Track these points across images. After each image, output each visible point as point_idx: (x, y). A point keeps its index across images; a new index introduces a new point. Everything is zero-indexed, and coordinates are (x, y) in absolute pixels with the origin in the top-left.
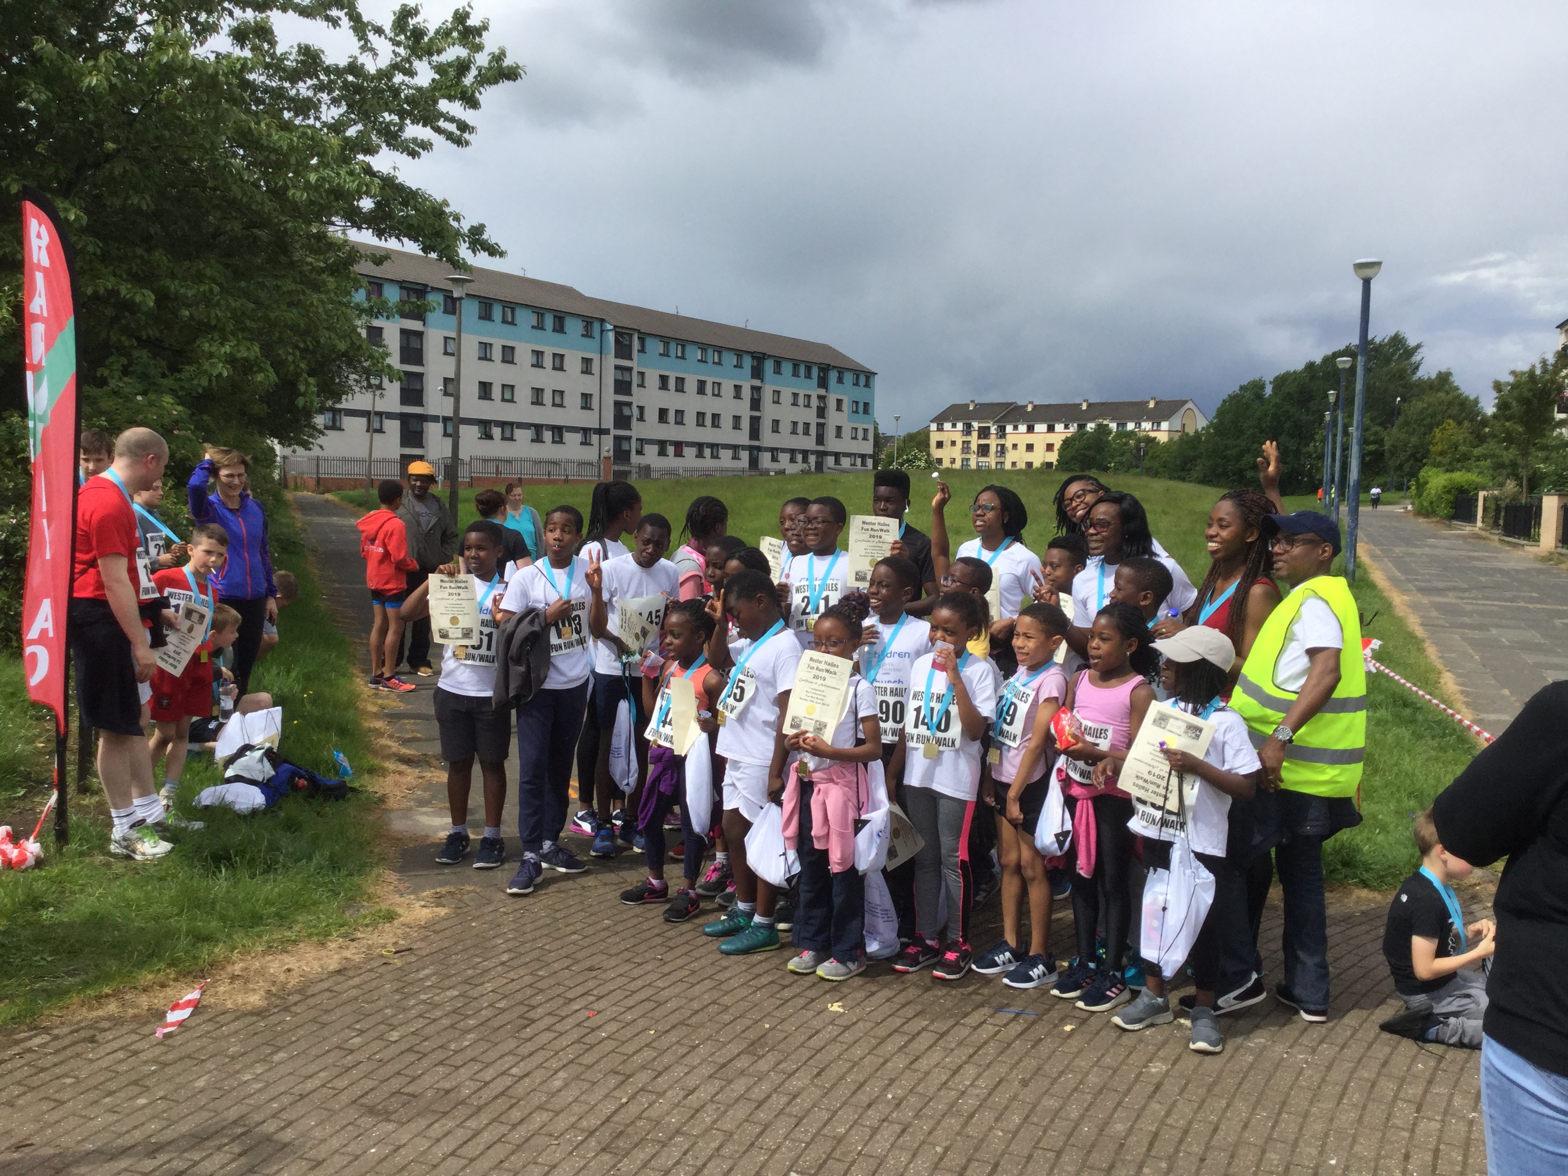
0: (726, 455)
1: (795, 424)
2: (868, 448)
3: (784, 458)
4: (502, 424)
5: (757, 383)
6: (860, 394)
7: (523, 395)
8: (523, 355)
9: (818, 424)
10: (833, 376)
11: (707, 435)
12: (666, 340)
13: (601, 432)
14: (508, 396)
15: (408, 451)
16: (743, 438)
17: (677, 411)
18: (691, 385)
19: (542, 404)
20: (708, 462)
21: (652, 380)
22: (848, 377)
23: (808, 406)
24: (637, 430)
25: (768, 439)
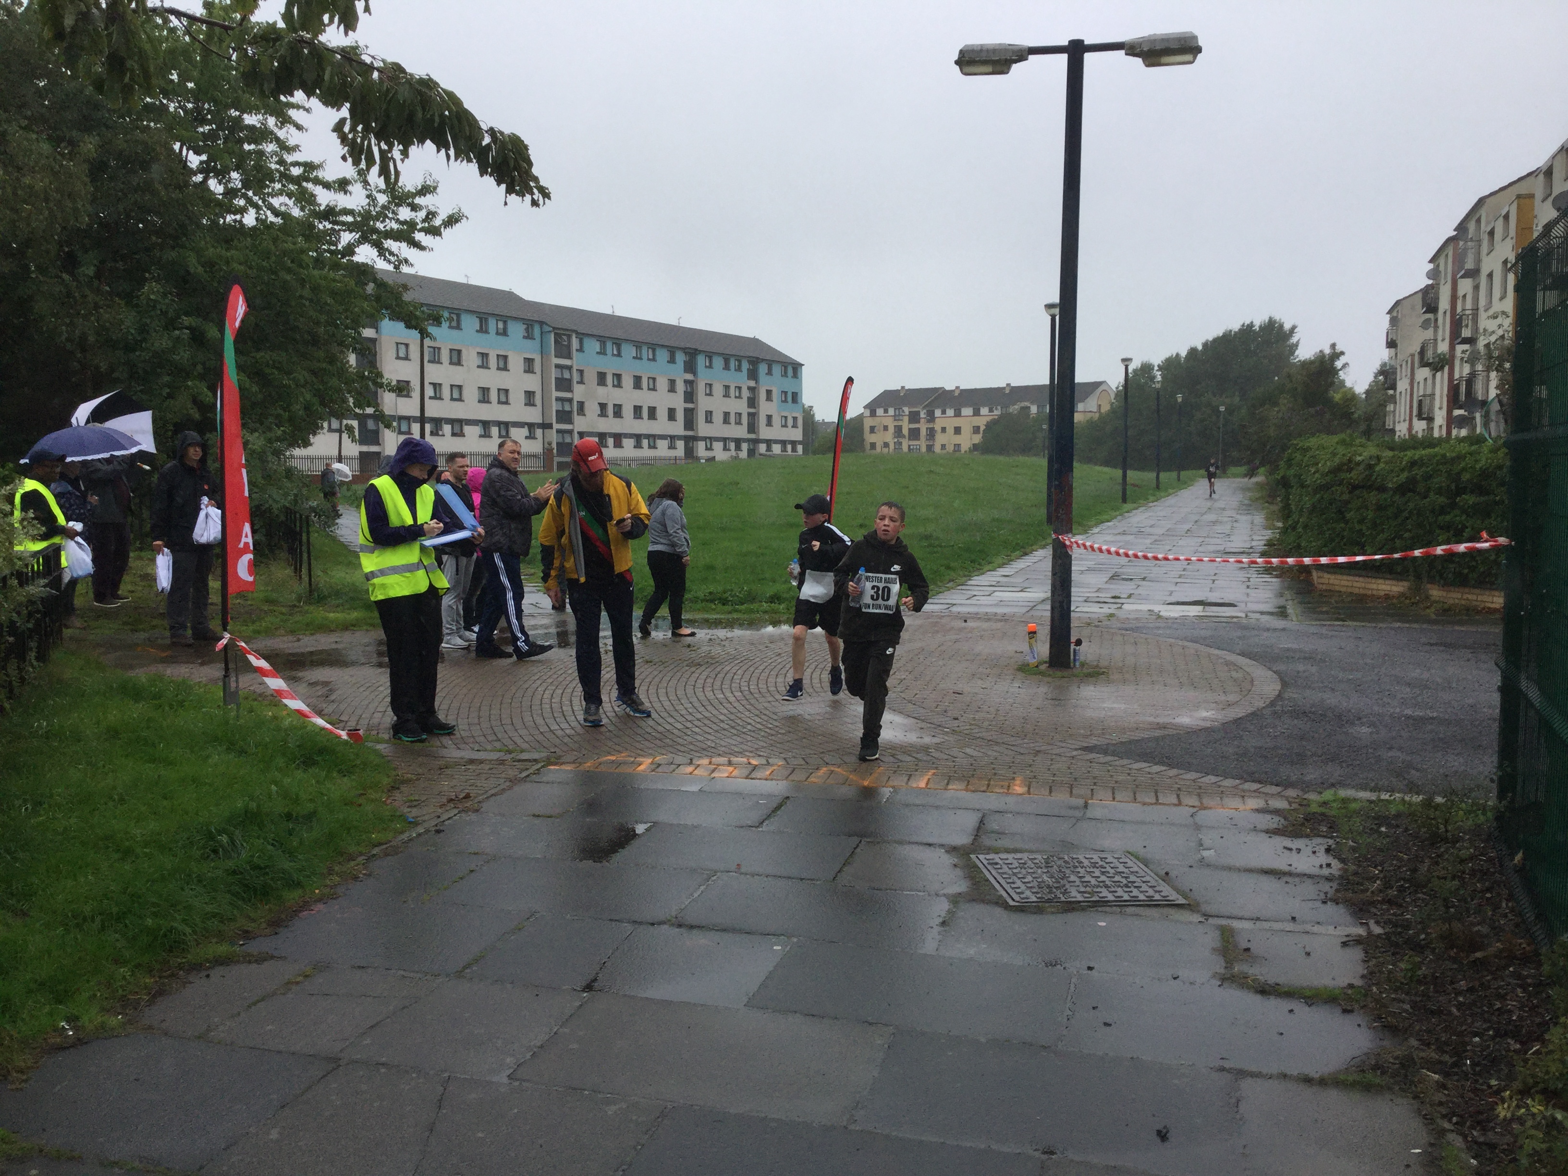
0: (662, 444)
1: (726, 415)
2: (797, 434)
3: (718, 446)
4: (451, 421)
5: (689, 377)
6: (788, 385)
7: (471, 394)
8: (470, 358)
9: (749, 414)
10: (763, 368)
11: (644, 426)
12: (602, 340)
13: (546, 426)
14: (456, 395)
15: (365, 449)
16: (678, 428)
17: (615, 405)
18: (628, 382)
19: (489, 402)
20: (646, 452)
21: (591, 377)
22: (777, 370)
23: (740, 397)
24: (580, 424)
25: (703, 429)
